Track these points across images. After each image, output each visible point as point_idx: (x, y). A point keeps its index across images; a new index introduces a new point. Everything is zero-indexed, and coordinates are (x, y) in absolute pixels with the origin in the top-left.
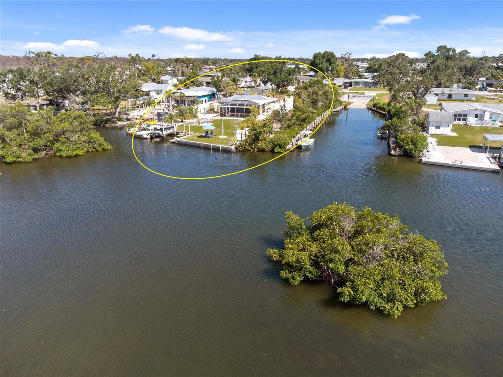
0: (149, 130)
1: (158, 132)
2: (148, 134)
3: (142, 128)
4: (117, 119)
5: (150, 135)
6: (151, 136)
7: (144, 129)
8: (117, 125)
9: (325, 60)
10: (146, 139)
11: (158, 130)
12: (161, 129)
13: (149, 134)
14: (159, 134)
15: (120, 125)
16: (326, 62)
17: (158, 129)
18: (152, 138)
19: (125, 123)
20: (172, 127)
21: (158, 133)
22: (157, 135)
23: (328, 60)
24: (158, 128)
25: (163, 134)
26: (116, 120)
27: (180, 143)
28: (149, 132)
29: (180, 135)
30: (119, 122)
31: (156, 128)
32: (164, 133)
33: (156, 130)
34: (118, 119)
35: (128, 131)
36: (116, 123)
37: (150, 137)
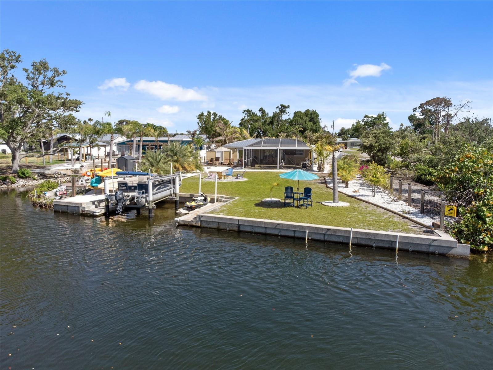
0: (101, 191)
1: (131, 194)
2: (96, 203)
3: (77, 189)
4: (16, 174)
5: (103, 204)
6: (107, 207)
7: (86, 192)
8: (13, 186)
9: (308, 119)
10: (92, 216)
11: (131, 189)
12: (143, 187)
13: (100, 201)
14: (135, 200)
15: (23, 186)
16: (310, 121)
17: (130, 187)
18: (109, 213)
19: (35, 182)
20: (169, 182)
21: (133, 198)
22: (128, 203)
23: (311, 120)
24: (129, 185)
25: (146, 201)
26: (14, 177)
27: (215, 226)
28: (102, 197)
29: (193, 204)
30: (21, 180)
31: (126, 184)
32: (151, 198)
33: (126, 191)
34: (18, 173)
35: (39, 196)
36: (13, 183)
37: (103, 211)
